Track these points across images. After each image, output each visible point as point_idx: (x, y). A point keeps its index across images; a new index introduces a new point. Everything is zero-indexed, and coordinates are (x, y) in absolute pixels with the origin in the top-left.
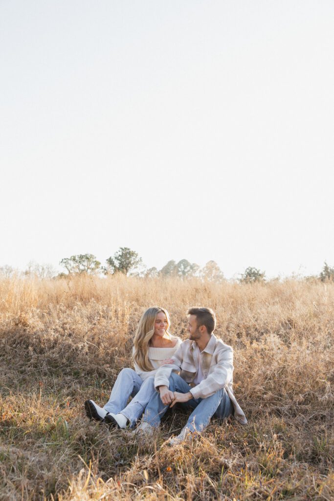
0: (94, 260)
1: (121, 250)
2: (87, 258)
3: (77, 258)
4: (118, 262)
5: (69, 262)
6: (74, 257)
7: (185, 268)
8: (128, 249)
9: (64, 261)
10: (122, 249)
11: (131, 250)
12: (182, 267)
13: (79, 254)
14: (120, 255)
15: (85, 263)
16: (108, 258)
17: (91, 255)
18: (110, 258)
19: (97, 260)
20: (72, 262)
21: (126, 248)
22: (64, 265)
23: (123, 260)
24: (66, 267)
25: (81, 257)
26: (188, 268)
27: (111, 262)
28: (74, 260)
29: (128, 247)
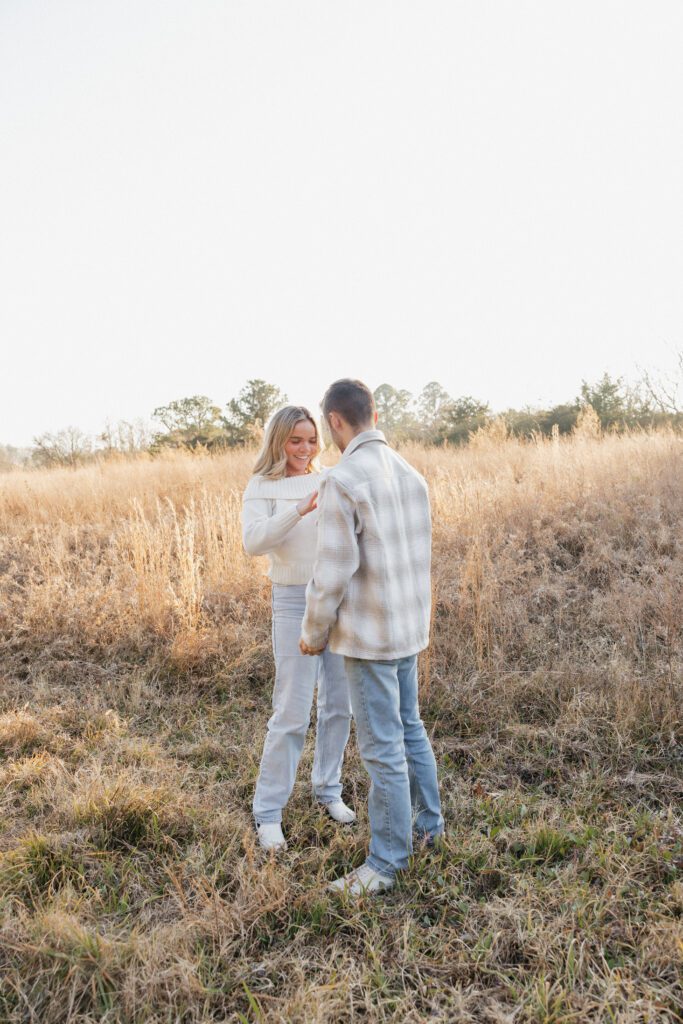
0: (209, 405)
1: (249, 385)
2: (197, 404)
3: (179, 405)
4: (247, 405)
5: (169, 412)
6: (176, 403)
7: (387, 399)
8: (262, 383)
9: (159, 412)
10: (251, 382)
11: (266, 384)
12: (382, 398)
13: (183, 398)
14: (249, 394)
15: (196, 413)
16: (229, 401)
17: (203, 398)
18: (233, 401)
19: (214, 405)
20: (172, 413)
21: (257, 382)
22: (159, 418)
23: (256, 402)
24: (164, 421)
25: (187, 402)
26: (393, 399)
27: (234, 407)
28: (176, 408)
29: (262, 379)
